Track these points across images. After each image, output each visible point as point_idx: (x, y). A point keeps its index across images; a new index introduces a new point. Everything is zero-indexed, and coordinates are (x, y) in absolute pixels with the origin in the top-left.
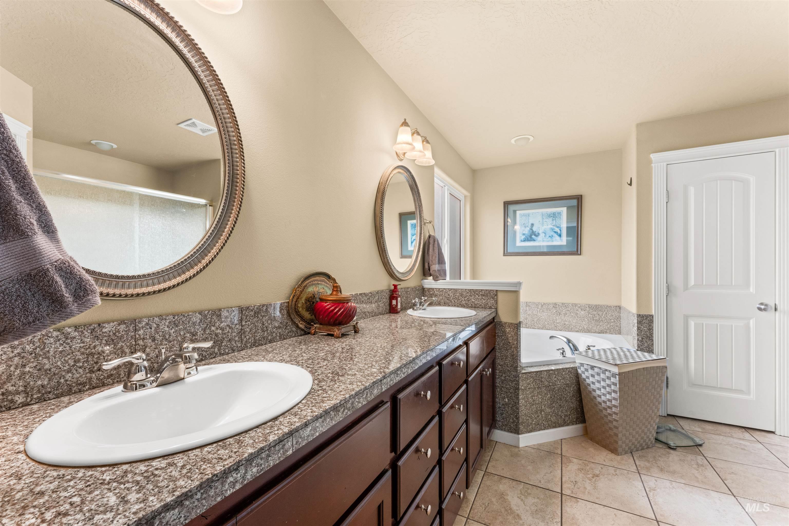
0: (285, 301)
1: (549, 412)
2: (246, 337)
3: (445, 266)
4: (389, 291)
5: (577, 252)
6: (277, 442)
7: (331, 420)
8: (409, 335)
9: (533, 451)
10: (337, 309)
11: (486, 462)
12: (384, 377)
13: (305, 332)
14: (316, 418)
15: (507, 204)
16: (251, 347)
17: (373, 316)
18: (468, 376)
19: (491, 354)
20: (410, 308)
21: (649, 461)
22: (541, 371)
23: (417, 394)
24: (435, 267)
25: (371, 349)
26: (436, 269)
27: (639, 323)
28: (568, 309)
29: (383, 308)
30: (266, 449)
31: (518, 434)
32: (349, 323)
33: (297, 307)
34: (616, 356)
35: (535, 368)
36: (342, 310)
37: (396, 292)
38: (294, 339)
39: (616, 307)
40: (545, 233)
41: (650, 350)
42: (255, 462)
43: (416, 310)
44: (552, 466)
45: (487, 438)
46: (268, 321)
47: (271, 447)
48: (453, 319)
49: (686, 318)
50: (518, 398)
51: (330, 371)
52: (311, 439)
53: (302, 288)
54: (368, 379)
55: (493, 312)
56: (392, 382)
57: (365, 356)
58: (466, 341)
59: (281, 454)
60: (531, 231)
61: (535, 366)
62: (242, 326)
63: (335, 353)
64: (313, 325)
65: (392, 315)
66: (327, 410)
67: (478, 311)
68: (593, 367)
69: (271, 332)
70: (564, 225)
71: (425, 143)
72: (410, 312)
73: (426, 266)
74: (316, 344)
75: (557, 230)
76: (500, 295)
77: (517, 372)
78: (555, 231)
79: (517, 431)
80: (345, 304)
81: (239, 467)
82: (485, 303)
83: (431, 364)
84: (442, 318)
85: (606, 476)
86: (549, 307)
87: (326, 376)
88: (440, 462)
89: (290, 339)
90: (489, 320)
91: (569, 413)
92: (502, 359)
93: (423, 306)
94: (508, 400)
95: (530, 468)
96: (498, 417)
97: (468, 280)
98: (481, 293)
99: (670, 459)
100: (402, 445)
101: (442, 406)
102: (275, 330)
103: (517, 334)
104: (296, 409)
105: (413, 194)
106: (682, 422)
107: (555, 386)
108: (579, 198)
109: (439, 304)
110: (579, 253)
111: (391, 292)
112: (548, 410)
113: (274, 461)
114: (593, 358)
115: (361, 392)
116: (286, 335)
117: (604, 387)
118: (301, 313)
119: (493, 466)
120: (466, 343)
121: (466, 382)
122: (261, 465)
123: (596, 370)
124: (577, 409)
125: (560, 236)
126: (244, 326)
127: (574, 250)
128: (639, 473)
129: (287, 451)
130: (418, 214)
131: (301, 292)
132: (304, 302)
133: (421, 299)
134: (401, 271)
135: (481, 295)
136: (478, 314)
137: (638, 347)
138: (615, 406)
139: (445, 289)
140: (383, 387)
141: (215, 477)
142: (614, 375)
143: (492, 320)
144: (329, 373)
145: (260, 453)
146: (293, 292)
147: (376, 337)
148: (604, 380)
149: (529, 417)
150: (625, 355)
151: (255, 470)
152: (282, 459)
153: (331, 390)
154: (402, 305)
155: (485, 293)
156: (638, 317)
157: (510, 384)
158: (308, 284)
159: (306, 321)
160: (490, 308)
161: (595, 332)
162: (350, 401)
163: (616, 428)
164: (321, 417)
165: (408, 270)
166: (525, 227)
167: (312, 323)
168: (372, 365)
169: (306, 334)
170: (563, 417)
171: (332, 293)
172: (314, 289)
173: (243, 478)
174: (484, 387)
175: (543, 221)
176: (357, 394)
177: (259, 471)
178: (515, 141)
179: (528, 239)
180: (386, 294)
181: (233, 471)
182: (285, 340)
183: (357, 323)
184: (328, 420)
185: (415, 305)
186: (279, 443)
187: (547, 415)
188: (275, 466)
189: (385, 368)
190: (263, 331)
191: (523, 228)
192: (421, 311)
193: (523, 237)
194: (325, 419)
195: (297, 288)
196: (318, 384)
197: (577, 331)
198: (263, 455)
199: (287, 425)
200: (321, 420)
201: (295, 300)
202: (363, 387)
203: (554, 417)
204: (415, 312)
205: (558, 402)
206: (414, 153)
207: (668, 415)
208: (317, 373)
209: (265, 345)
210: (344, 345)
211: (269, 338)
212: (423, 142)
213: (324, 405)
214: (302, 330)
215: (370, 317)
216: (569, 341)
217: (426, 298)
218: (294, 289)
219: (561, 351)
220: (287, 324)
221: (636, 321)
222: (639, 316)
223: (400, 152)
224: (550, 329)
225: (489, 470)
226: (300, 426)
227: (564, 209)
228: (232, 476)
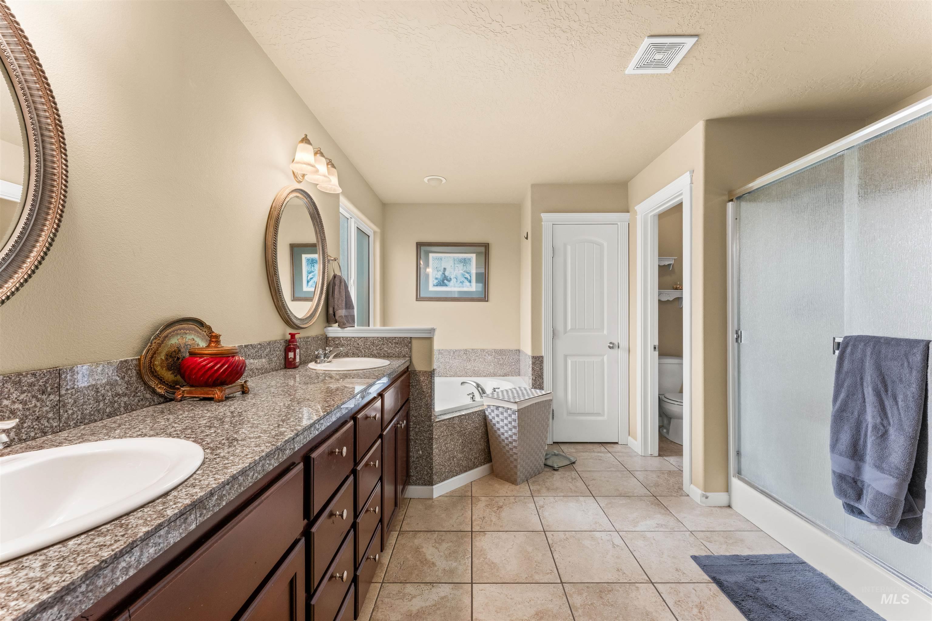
0: (134, 358)
1: (461, 458)
2: (67, 411)
3: (354, 312)
4: (284, 342)
5: (484, 297)
6: (178, 516)
7: (240, 487)
8: (317, 390)
9: (446, 499)
10: (219, 366)
11: (400, 521)
12: (297, 435)
13: (166, 398)
14: (222, 485)
15: (419, 245)
16: (76, 426)
17: (262, 374)
18: (383, 430)
19: (405, 405)
20: (311, 361)
21: (539, 485)
22: (454, 417)
23: (331, 453)
24: (341, 313)
25: (272, 409)
26: (343, 315)
27: (533, 363)
28: (477, 355)
29: (276, 362)
30: (166, 525)
31: (432, 485)
32: (234, 382)
33: (153, 365)
34: (516, 395)
35: (448, 415)
36: (226, 366)
37: (293, 342)
38: (151, 408)
39: (516, 350)
40: (457, 279)
41: (541, 388)
42: (152, 541)
43: (319, 363)
44: (464, 509)
45: (402, 494)
46: (105, 387)
47: (171, 522)
48: (365, 371)
49: (566, 357)
50: (432, 449)
51: (223, 438)
52: (217, 509)
53: (161, 339)
54: (278, 439)
55: (407, 361)
56: (305, 440)
57: (266, 417)
58: (380, 392)
59: (182, 529)
60: (443, 275)
61: (448, 413)
62: (60, 396)
63: (222, 419)
64: (178, 389)
65: (288, 370)
66: (234, 475)
67: (392, 361)
68: (497, 408)
69: (111, 402)
70: (474, 271)
71: (329, 166)
72: (312, 365)
73: (331, 311)
74: (188, 411)
75: (467, 276)
76: (414, 342)
77: (431, 421)
78: (465, 276)
79: (431, 483)
80: (231, 358)
81: (132, 549)
82: (398, 351)
83: (345, 419)
84: (353, 370)
85: (508, 505)
86: (460, 354)
87: (219, 443)
88: (354, 526)
89: (142, 410)
90: (403, 369)
91: (478, 455)
92: (416, 410)
93: (328, 358)
94: (423, 452)
95: (443, 516)
96: (412, 472)
97: (378, 327)
98: (394, 341)
99: (554, 479)
100: (316, 509)
101: (356, 464)
102: (117, 398)
103: (431, 382)
104: (192, 481)
105: (314, 224)
106: (563, 447)
107: (466, 431)
108: (486, 246)
109: (347, 355)
110: (487, 299)
111: (287, 343)
112: (460, 455)
113: (175, 538)
114: (498, 399)
115: (272, 452)
116: (135, 404)
117: (506, 425)
118: (159, 373)
119: (408, 524)
120: (381, 395)
121: (381, 436)
122: (159, 544)
123: (500, 409)
124: (485, 450)
125: (470, 282)
126: (63, 396)
127: (482, 297)
128: (532, 496)
129: (190, 525)
130: (321, 247)
131: (160, 345)
132: (163, 358)
133: (326, 350)
134: (300, 317)
135: (395, 343)
136: (392, 363)
137: (533, 386)
138: (515, 441)
139: (353, 337)
140: (296, 446)
141: (103, 564)
142: (514, 413)
143: (406, 370)
144: (223, 439)
145: (158, 530)
146: (146, 346)
147: (274, 396)
148: (506, 418)
149: (442, 466)
150: (523, 394)
151: (152, 551)
152: (183, 535)
153: (233, 455)
154: (300, 359)
155: (398, 340)
156: (532, 359)
157: (424, 434)
158: (170, 333)
159: (167, 384)
160: (404, 356)
161: (500, 376)
162: (261, 463)
163: (516, 460)
164: (228, 484)
165: (308, 315)
166: (438, 271)
167: (178, 386)
168: (279, 425)
169: (167, 402)
170: (473, 460)
171: (209, 345)
172: (179, 340)
173: (139, 562)
174: (399, 442)
175: (454, 266)
176: (268, 455)
177: (157, 551)
178: (428, 180)
179: (440, 284)
180: (281, 345)
181: (125, 555)
182: (134, 412)
183: (245, 382)
184: (236, 486)
185: (317, 357)
186: (180, 517)
187: (458, 460)
188: (175, 544)
189: (295, 426)
190: (98, 401)
191: (436, 272)
192: (326, 364)
193: (436, 281)
194: (233, 486)
195: (153, 340)
196: (211, 453)
197: (485, 376)
198: (162, 532)
199: (185, 497)
200: (228, 486)
201: (149, 356)
202: (274, 447)
203: (466, 462)
204: (319, 365)
205: (468, 446)
206: (316, 177)
207: (554, 443)
208: (206, 442)
209: (100, 420)
210: (232, 409)
211: (108, 410)
212: (328, 164)
213: (229, 471)
214: (161, 396)
215: (259, 375)
216: (478, 386)
217: (331, 349)
218: (147, 341)
219: (471, 396)
220: (136, 390)
221: (531, 363)
222: (533, 357)
223: (299, 172)
224: (461, 376)
225: (404, 528)
226: (204, 495)
227: (474, 256)
228: (125, 560)
